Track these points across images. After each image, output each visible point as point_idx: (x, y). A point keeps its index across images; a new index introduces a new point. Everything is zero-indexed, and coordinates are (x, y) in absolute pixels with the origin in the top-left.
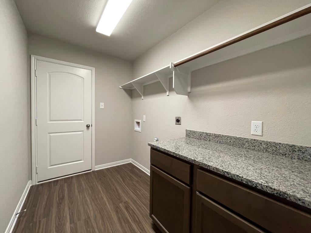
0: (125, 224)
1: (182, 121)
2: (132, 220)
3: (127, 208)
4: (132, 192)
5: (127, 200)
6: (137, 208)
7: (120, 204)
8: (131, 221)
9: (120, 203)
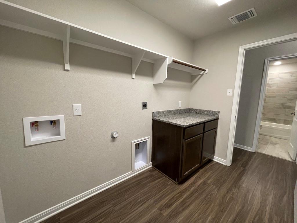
0: (187, 203)
1: (149, 106)
2: (181, 198)
3: (168, 205)
4: (141, 206)
5: (156, 209)
6: (166, 196)
7: (165, 214)
8: (183, 198)
9: (164, 216)
